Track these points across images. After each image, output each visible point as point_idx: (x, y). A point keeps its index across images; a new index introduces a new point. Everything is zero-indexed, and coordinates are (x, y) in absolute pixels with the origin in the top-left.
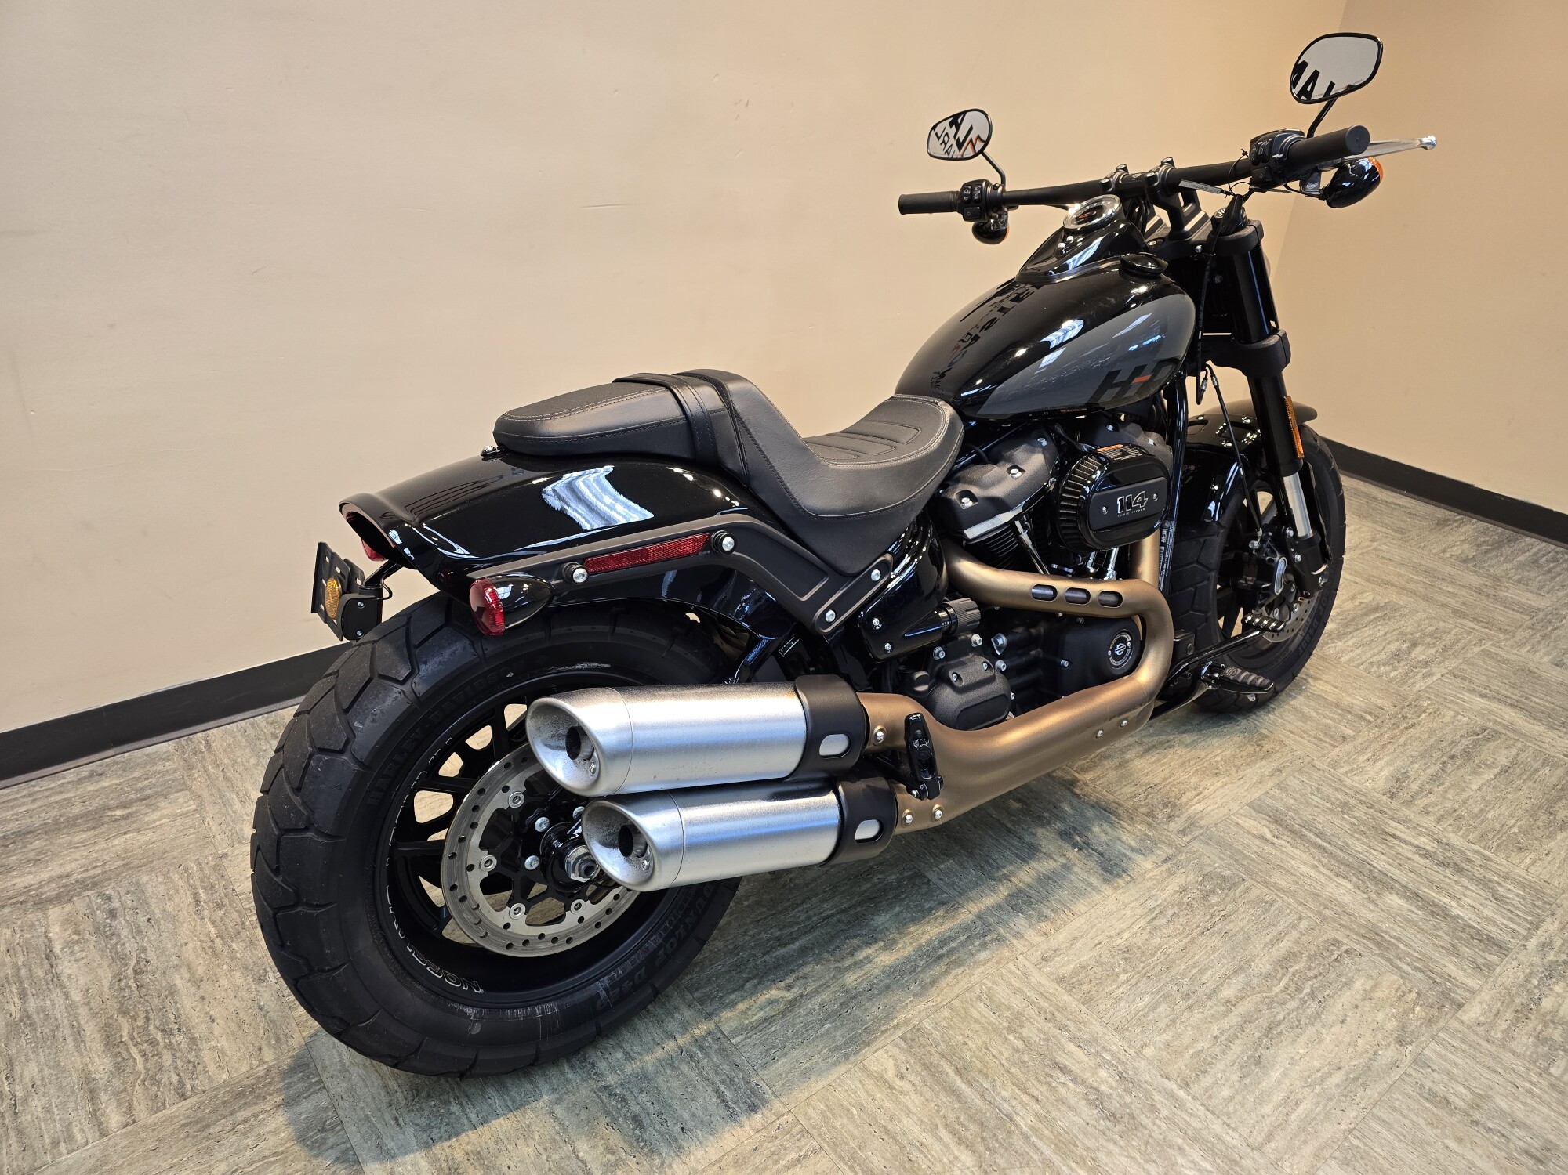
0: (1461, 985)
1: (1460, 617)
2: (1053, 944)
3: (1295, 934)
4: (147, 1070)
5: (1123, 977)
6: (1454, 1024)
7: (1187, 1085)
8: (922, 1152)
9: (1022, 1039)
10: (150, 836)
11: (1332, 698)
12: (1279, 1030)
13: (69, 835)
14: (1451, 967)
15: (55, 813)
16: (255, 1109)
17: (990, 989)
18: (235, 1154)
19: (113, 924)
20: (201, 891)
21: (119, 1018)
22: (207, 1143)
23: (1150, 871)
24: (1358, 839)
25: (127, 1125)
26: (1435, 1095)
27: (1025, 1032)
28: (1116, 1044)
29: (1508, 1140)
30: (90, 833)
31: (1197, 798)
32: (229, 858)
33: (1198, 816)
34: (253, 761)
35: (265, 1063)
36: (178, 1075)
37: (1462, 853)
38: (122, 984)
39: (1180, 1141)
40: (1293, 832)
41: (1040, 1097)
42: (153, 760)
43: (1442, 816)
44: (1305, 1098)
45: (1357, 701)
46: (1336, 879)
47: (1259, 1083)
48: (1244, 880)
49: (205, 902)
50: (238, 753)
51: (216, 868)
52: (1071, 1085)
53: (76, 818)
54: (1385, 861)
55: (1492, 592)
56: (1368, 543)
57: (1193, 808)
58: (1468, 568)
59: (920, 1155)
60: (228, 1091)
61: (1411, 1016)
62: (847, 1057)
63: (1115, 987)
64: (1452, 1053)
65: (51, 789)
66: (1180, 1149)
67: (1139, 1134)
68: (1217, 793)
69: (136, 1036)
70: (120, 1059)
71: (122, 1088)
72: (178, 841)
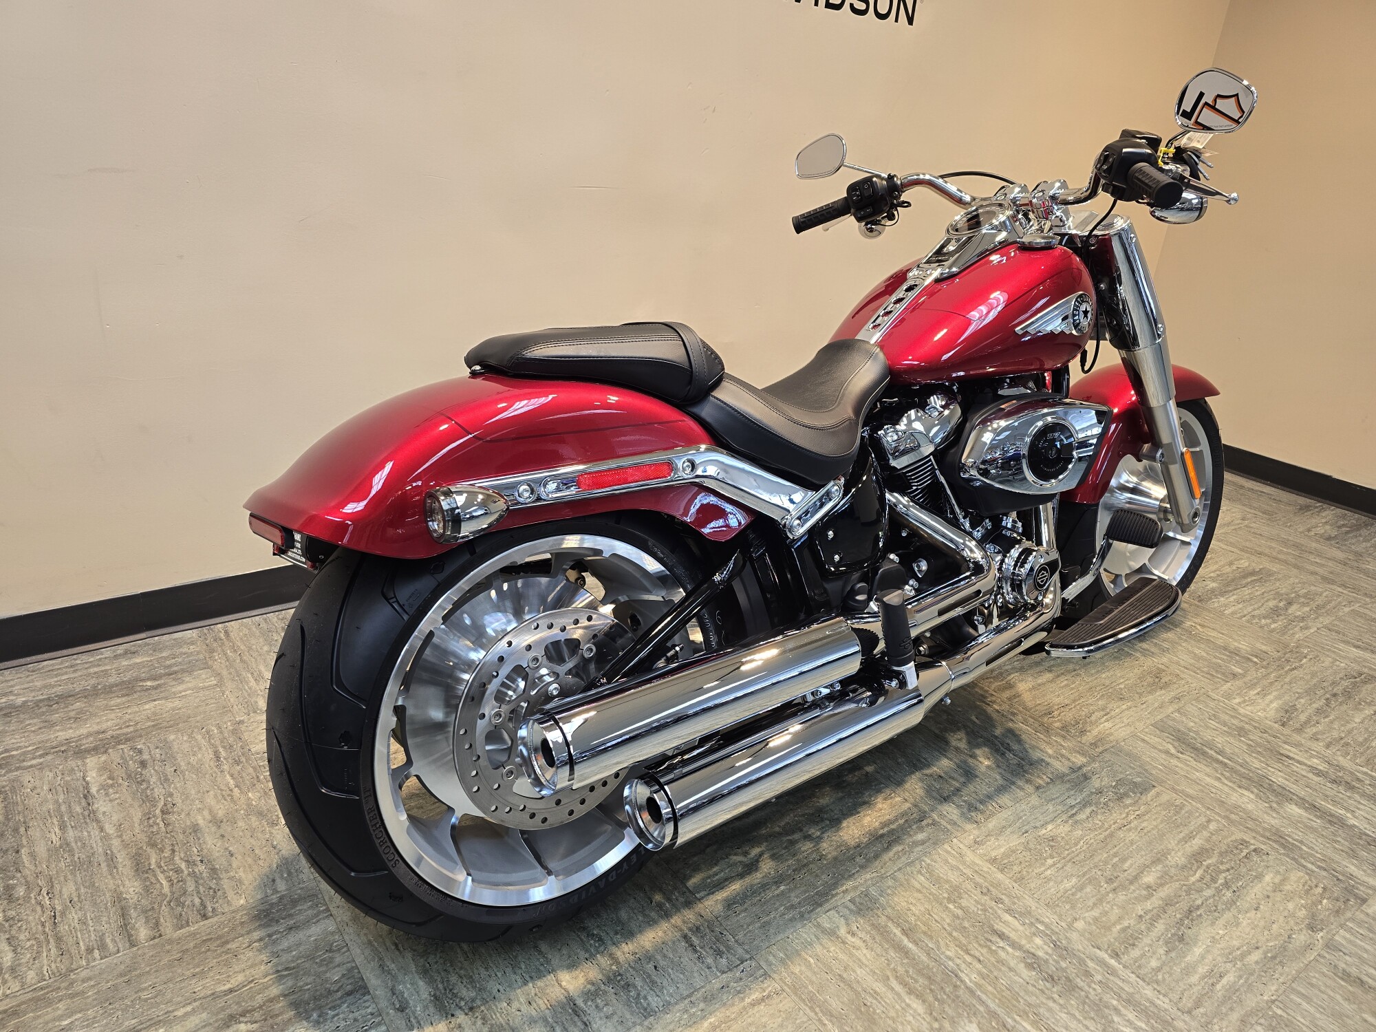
0: (1363, 883)
1: (1329, 583)
2: (983, 830)
3: (1206, 834)
4: (173, 893)
5: (1050, 861)
6: (1360, 916)
7: (1117, 955)
8: (876, 999)
9: (961, 908)
10: (177, 703)
11: (1220, 642)
12: (1198, 913)
13: (105, 699)
14: (1353, 868)
15: (93, 681)
16: (271, 930)
17: (929, 865)
18: (251, 967)
19: (143, 772)
20: (221, 750)
21: (148, 849)
22: (226, 957)
23: (1068, 775)
24: (1255, 758)
25: (154, 938)
26: (1349, 975)
27: (964, 903)
28: (1049, 917)
30: (124, 699)
31: (1105, 717)
32: (246, 725)
33: (1107, 732)
34: (266, 648)
35: (278, 892)
36: (200, 898)
37: (1352, 773)
38: (151, 821)
39: (1115, 1002)
41: (981, 958)
42: (180, 644)
43: (1331, 743)
44: (1228, 972)
45: (1244, 646)
46: (1239, 790)
47: (1184, 957)
48: (1154, 786)
49: (225, 759)
50: (253, 641)
51: (234, 732)
52: (1010, 950)
53: (111, 686)
54: (1282, 777)
55: (1356, 564)
56: (1240, 521)
57: (1102, 726)
58: (1331, 545)
59: (874, 1001)
60: (246, 914)
61: (1320, 907)
62: (802, 916)
63: (1043, 869)
64: (1361, 940)
65: (91, 662)
66: (1116, 1009)
67: (1076, 995)
68: (1123, 715)
69: (163, 865)
70: (148, 883)
71: (150, 907)
72: (201, 709)
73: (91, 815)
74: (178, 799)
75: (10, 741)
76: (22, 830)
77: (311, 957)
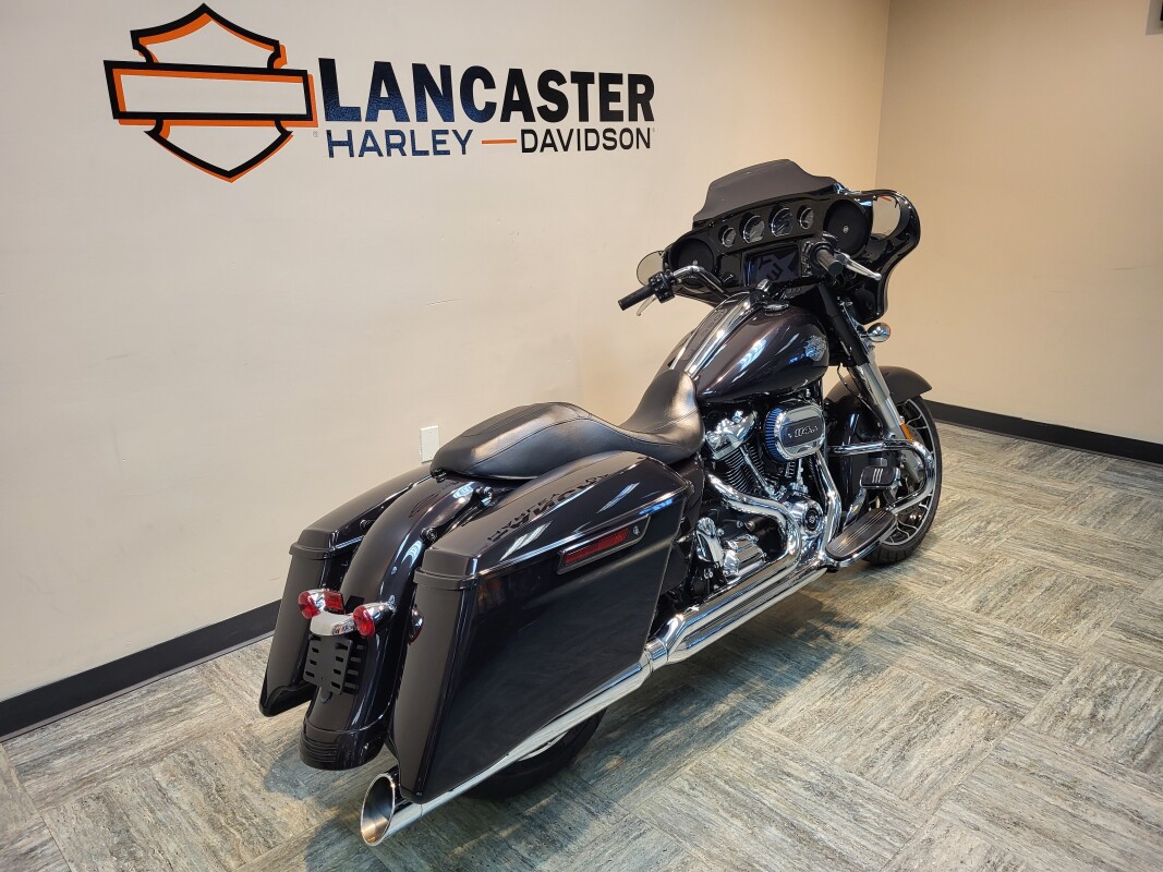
0: (1022, 707)
1: (1019, 503)
2: (774, 713)
3: (921, 692)
4: (243, 838)
5: (819, 725)
6: (1021, 727)
7: (862, 774)
8: (712, 824)
9: (762, 763)
10: (200, 720)
11: (937, 560)
12: (915, 741)
13: (147, 726)
14: (1017, 698)
15: (133, 715)
17: (739, 740)
19: (194, 769)
20: (243, 746)
21: (216, 815)
24: (956, 637)
25: (241, 865)
26: (1009, 763)
28: (819, 759)
29: (1052, 780)
30: (160, 724)
34: (250, 672)
35: (313, 826)
36: (263, 838)
37: (1022, 637)
38: (212, 798)
39: (861, 801)
40: (917, 638)
41: (776, 790)
42: (185, 679)
43: (1009, 619)
44: (931, 773)
45: (954, 560)
46: (944, 660)
47: (905, 769)
48: (887, 667)
50: (239, 669)
51: (247, 732)
52: (794, 782)
53: (148, 717)
54: (974, 647)
58: (1023, 472)
60: (296, 842)
61: (993, 726)
62: (660, 784)
63: (814, 731)
64: (1017, 741)
65: (126, 702)
66: (861, 805)
67: (837, 801)
68: (868, 623)
69: (230, 823)
70: (225, 835)
71: (231, 848)
72: (219, 721)
73: (169, 800)
74: (224, 781)
75: (90, 765)
76: (125, 818)
77: (347, 858)
